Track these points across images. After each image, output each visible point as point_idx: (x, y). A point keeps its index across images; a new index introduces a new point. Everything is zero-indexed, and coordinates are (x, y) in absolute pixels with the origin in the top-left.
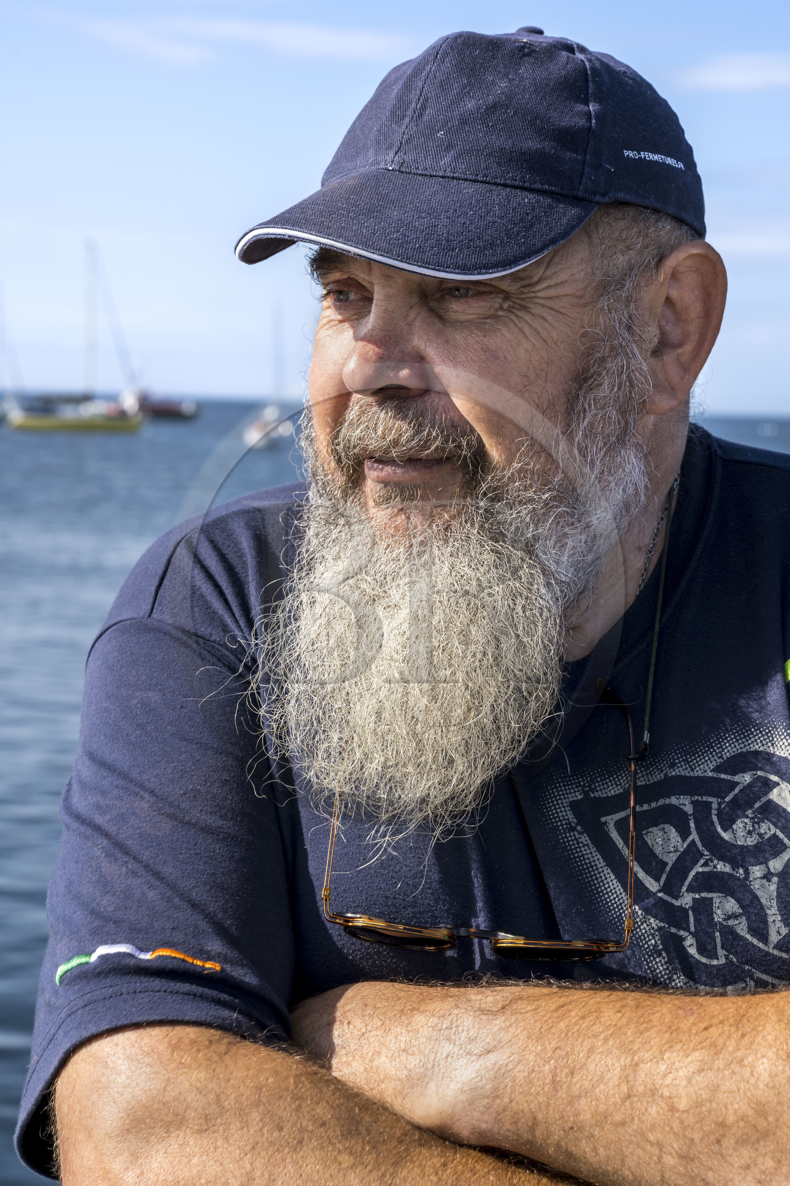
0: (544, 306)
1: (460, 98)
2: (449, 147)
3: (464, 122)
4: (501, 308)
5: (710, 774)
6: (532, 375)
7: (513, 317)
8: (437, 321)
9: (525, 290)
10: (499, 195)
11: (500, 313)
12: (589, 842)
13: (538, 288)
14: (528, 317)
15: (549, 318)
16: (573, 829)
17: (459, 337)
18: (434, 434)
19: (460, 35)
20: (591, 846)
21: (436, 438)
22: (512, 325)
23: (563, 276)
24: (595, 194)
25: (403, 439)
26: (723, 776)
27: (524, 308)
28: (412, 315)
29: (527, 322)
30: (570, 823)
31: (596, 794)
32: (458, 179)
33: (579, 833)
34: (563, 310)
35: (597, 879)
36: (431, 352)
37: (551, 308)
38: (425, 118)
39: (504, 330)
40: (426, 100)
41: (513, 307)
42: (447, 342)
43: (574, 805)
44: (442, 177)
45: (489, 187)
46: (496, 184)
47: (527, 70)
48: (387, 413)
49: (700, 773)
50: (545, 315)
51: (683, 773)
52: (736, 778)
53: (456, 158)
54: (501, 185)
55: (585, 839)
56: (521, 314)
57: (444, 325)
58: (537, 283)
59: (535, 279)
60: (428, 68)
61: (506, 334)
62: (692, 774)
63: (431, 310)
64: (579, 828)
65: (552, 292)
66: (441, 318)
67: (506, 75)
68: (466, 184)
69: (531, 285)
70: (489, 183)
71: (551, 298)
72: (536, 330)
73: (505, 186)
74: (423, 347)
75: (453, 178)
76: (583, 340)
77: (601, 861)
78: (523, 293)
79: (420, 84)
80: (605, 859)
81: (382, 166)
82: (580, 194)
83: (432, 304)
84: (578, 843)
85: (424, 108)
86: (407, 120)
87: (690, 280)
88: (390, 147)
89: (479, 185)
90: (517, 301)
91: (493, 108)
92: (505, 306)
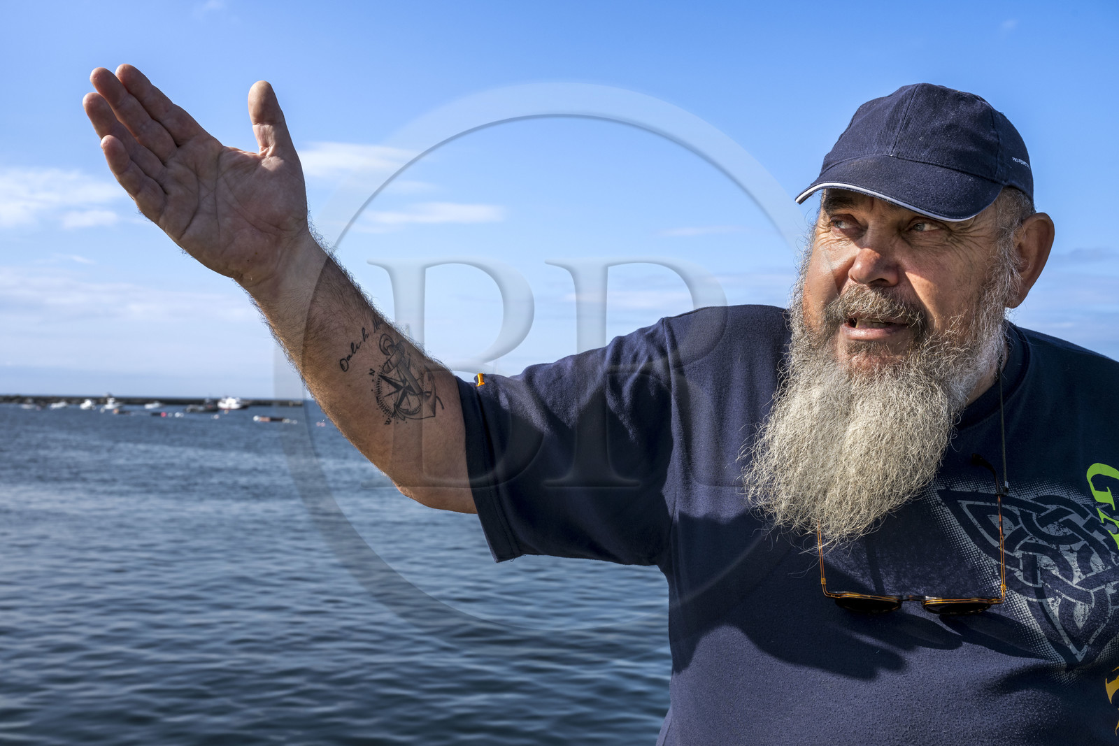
0: (971, 241)
1: (929, 120)
2: (926, 146)
3: (934, 133)
4: (947, 240)
5: (1031, 501)
6: (962, 281)
7: (954, 247)
8: (906, 244)
9: (962, 231)
10: (956, 176)
11: (947, 243)
12: (950, 511)
13: (970, 230)
14: (962, 247)
15: (974, 248)
16: (940, 504)
17: (921, 255)
18: (902, 308)
19: (924, 85)
20: (951, 513)
21: (902, 310)
22: (953, 252)
23: (982, 225)
24: (1002, 179)
25: (884, 309)
26: (1038, 503)
27: (959, 241)
28: (894, 241)
29: (961, 250)
30: (937, 501)
31: (954, 490)
32: (932, 164)
33: (943, 506)
34: (980, 244)
35: (954, 532)
36: (905, 262)
37: (975, 243)
38: (909, 129)
39: (949, 254)
40: (909, 119)
41: (953, 240)
42: (915, 257)
43: (939, 492)
44: (923, 163)
45: (950, 171)
46: (953, 169)
47: (963, 107)
48: (877, 294)
49: (1024, 499)
50: (972, 246)
51: (1013, 496)
52: (1048, 506)
53: (931, 153)
54: (955, 170)
55: (947, 509)
56: (958, 245)
57: (912, 247)
58: (970, 228)
59: (969, 225)
60: (908, 102)
61: (950, 256)
62: (1018, 497)
63: (903, 238)
64: (943, 504)
65: (977, 234)
66: (909, 244)
67: (953, 109)
68: (937, 167)
69: (966, 229)
70: (949, 168)
71: (975, 237)
72: (966, 254)
73: (958, 171)
74: (900, 259)
75: (929, 164)
76: (988, 262)
77: (957, 522)
78: (960, 233)
79: (904, 110)
80: (959, 522)
81: (885, 154)
82: (995, 179)
83: (903, 235)
84: (943, 512)
85: (908, 123)
86: (898, 129)
87: (1034, 234)
88: (888, 144)
89: (944, 169)
90: (956, 237)
91: (950, 127)
92: (949, 239)
